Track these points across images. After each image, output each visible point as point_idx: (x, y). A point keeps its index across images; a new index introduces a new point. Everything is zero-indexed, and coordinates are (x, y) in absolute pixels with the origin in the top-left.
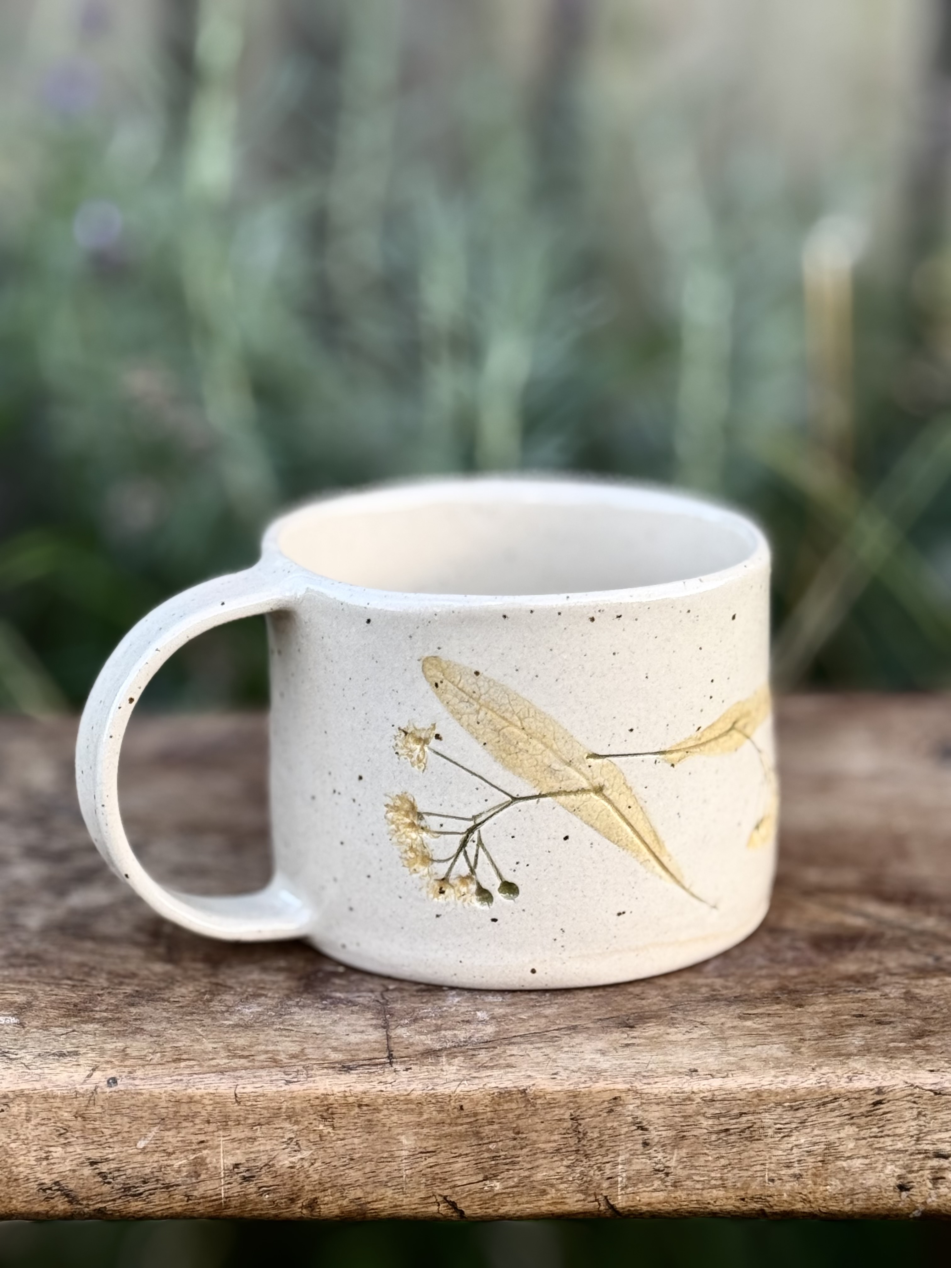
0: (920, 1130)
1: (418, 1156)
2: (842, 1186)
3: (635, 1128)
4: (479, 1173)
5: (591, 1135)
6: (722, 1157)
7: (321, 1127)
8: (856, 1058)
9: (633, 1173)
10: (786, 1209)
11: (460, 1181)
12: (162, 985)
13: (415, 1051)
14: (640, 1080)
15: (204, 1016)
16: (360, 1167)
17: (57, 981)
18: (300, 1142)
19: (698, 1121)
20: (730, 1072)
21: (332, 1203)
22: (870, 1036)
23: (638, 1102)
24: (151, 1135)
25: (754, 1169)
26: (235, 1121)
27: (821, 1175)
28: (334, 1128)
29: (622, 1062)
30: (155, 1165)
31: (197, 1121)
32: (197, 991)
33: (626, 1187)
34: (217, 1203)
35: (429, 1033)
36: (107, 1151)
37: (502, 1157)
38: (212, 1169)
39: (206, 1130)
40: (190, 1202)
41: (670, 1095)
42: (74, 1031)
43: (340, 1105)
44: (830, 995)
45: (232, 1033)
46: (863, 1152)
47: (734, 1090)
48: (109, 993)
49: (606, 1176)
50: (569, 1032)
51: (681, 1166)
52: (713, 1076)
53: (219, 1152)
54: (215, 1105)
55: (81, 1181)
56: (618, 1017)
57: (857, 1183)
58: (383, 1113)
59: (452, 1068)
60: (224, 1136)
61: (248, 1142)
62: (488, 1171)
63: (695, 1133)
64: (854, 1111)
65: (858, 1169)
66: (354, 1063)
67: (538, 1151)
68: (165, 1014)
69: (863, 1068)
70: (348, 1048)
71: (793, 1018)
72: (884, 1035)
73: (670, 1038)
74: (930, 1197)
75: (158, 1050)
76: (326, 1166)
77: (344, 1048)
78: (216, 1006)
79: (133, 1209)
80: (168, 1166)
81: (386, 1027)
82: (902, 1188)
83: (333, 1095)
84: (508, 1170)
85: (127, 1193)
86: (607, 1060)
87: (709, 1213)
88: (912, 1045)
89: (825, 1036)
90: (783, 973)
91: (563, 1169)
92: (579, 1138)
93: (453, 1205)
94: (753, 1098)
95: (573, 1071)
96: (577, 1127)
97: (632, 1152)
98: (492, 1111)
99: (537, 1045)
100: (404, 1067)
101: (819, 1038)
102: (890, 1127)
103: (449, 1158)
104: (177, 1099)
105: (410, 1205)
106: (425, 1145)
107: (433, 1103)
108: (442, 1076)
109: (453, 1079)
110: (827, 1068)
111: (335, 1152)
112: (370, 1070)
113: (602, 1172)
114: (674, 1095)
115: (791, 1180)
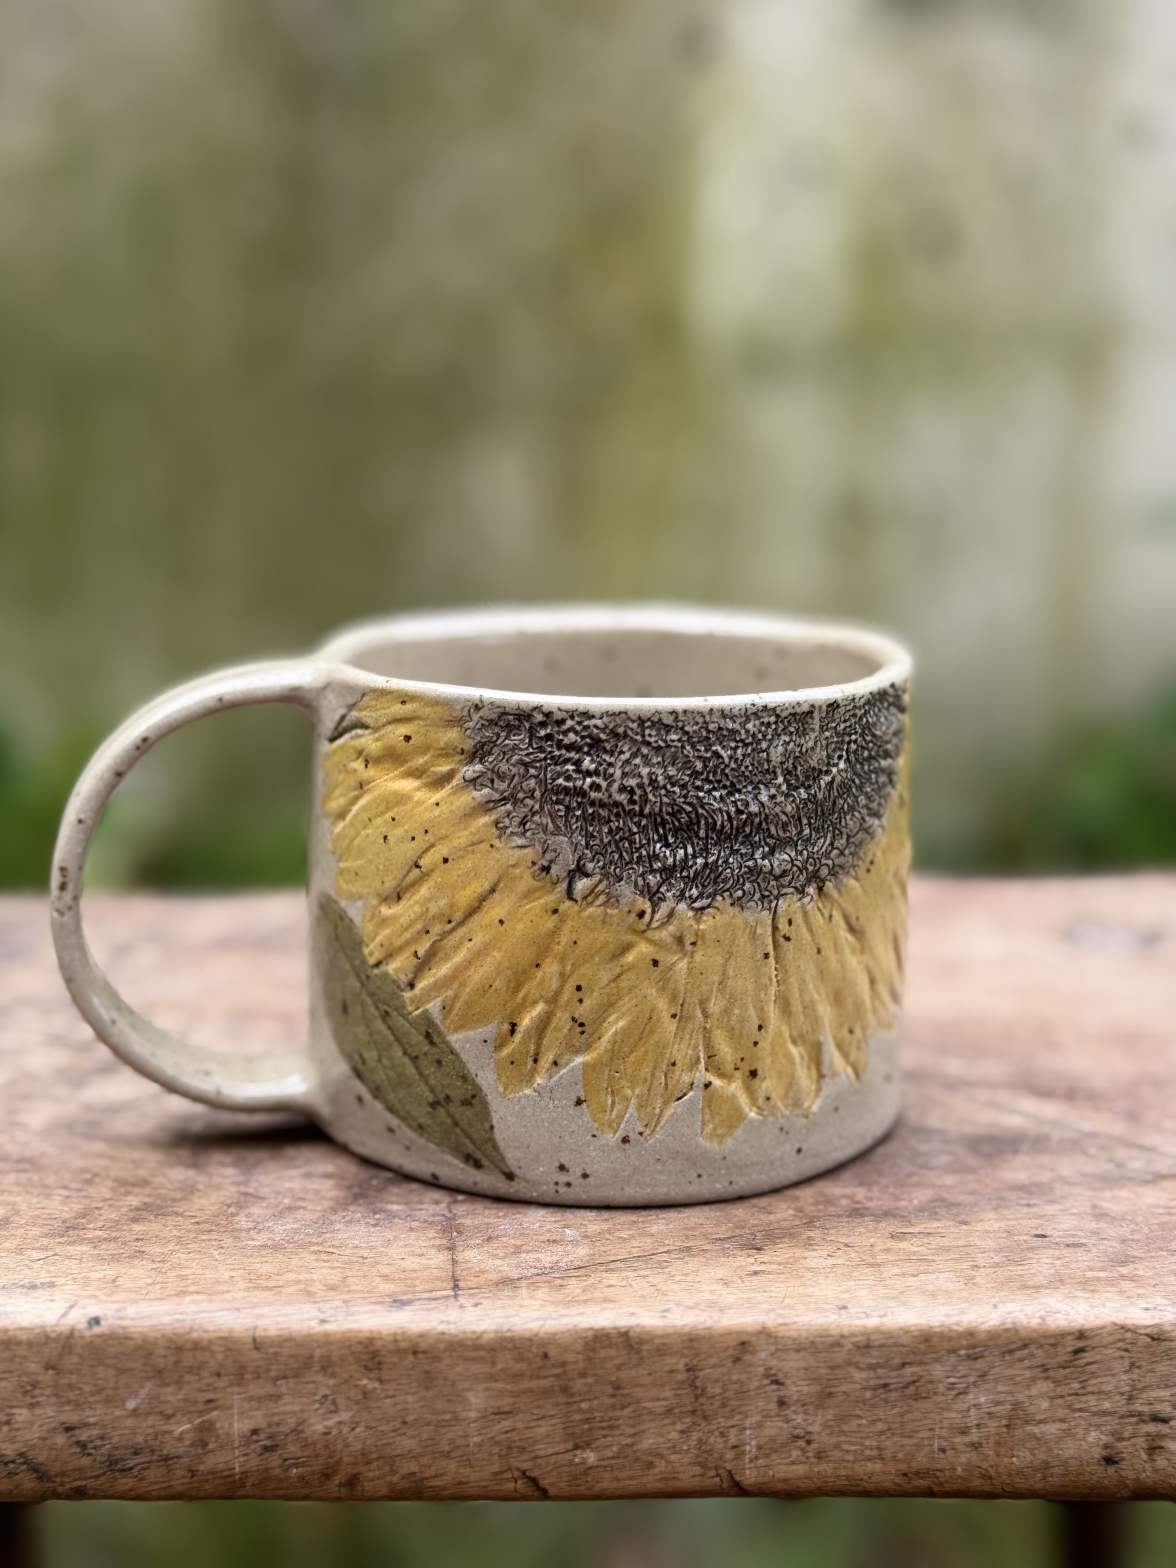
0: (1134, 1386)
1: (490, 1418)
2: (1032, 1458)
3: (767, 1381)
4: (566, 1441)
5: (712, 1390)
6: (880, 1420)
7: (364, 1382)
8: (1048, 1291)
9: (765, 1440)
10: (962, 1487)
11: (542, 1449)
12: (179, 1195)
13: (487, 1280)
15: (225, 1235)
16: (415, 1433)
17: (48, 1191)
18: (338, 1401)
19: (849, 1373)
20: (889, 1310)
21: (379, 1478)
22: (1058, 1262)
23: (772, 1348)
24: (144, 1392)
25: (920, 1435)
26: (253, 1373)
27: (1005, 1443)
28: (381, 1381)
29: (749, 1296)
30: (150, 1431)
31: (205, 1373)
32: (221, 1203)
33: (757, 1458)
34: (230, 1479)
35: (506, 1256)
36: (88, 1413)
37: (598, 1419)
38: (224, 1436)
39: (215, 1385)
40: (195, 1479)
41: (812, 1339)
42: (55, 1255)
43: (390, 1352)
44: (1000, 1210)
45: (258, 1256)
46: (1060, 1414)
47: (895, 1333)
48: (111, 1206)
49: (730, 1444)
50: (681, 1256)
51: (827, 1431)
52: (867, 1315)
53: (232, 1414)
54: (228, 1353)
55: (54, 1452)
56: (740, 1236)
57: (1051, 1454)
58: (444, 1363)
59: (534, 1303)
60: (239, 1394)
61: (271, 1400)
62: (580, 1437)
63: (845, 1389)
64: (1050, 1361)
65: (1052, 1436)
68: (175, 1233)
69: (1058, 1304)
70: (402, 1277)
71: (958, 1238)
72: (1077, 1261)
73: (809, 1263)
74: (1144, 1471)
75: (159, 1279)
76: (371, 1432)
77: (397, 1276)
78: (242, 1221)
79: (122, 1488)
80: (167, 1432)
81: (451, 1249)
82: (1109, 1460)
83: (380, 1338)
84: (605, 1436)
85: (112, 1467)
86: (732, 1293)
88: (1115, 1275)
89: (1003, 1262)
90: (938, 1182)
91: (674, 1435)
92: (696, 1395)
93: (534, 1481)
94: (919, 1343)
95: (689, 1308)
96: (694, 1381)
97: (764, 1414)
98: (584, 1360)
99: (642, 1273)
100: (472, 1301)
101: (996, 1265)
102: (1094, 1381)
103: (529, 1421)
104: (179, 1344)
105: (479, 1481)
106: (498, 1403)
107: (510, 1350)
108: (520, 1314)
109: (535, 1317)
110: (1012, 1305)
111: (383, 1414)
112: (430, 1307)
113: (725, 1439)
114: (818, 1339)
115: (967, 1449)
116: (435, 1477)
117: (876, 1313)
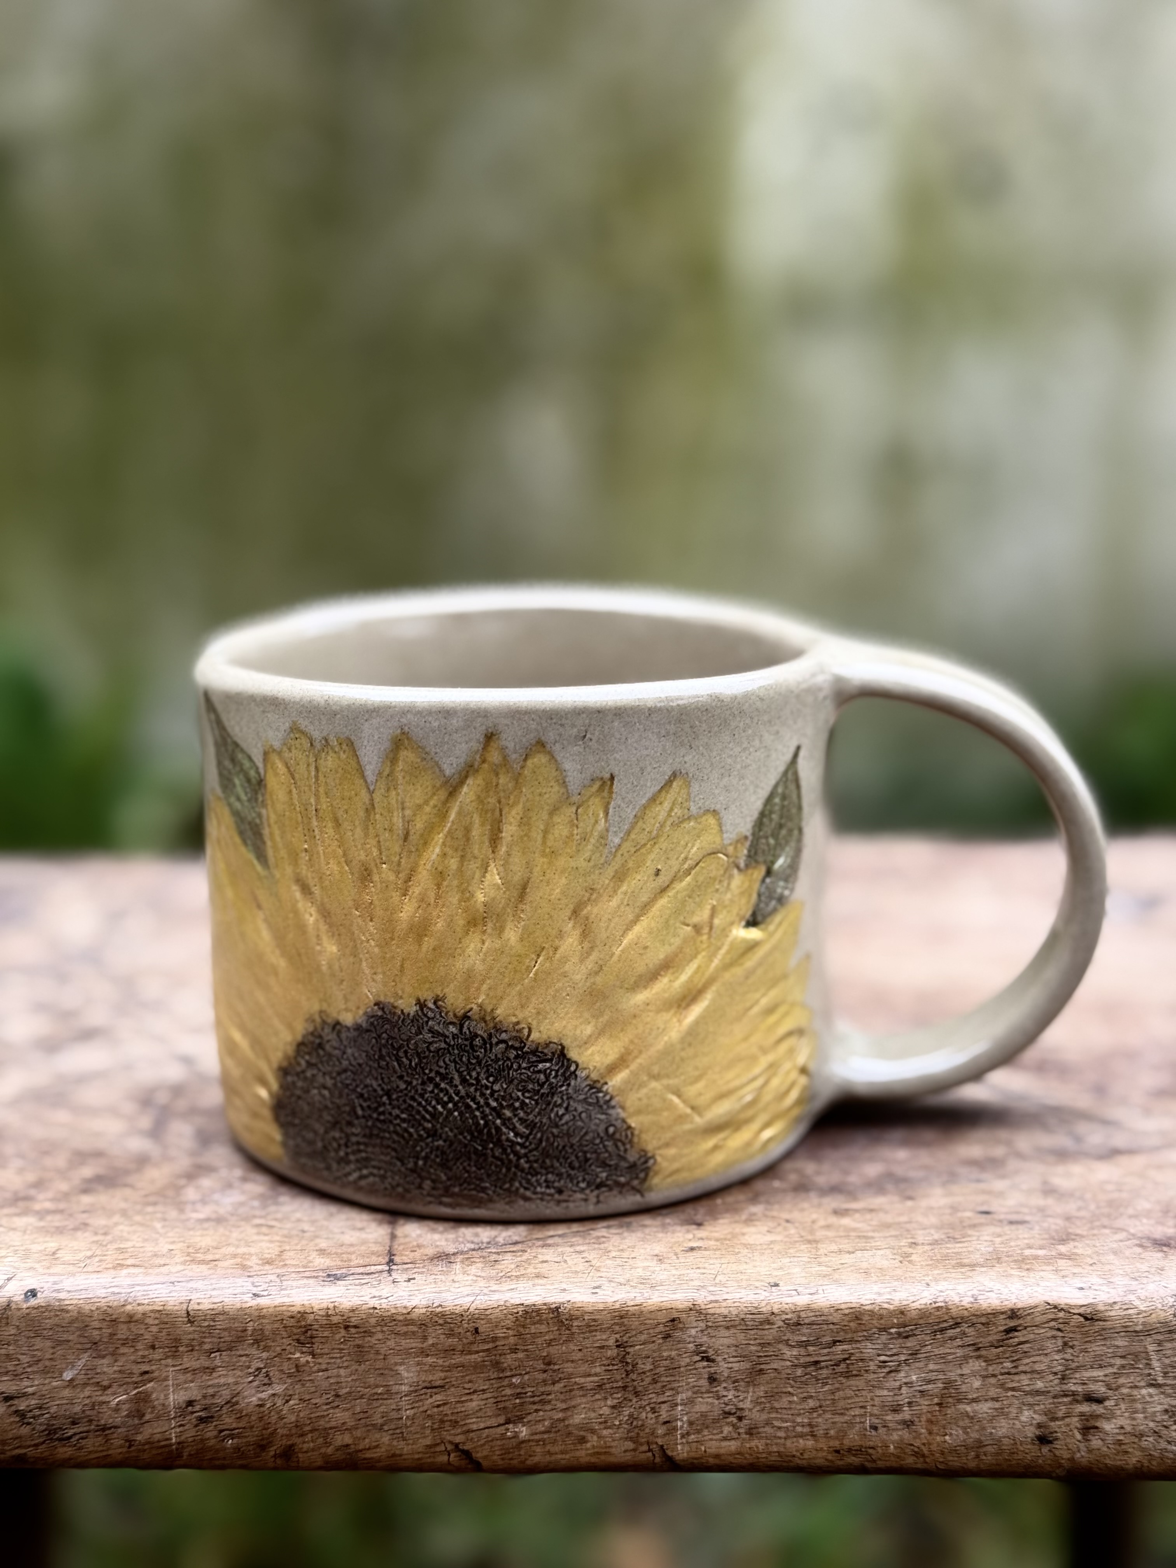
0: (1067, 1366)
1: (422, 1392)
2: (965, 1436)
3: (698, 1358)
4: (500, 1415)
5: (643, 1366)
6: (811, 1397)
7: (298, 1355)
8: (983, 1269)
9: (697, 1416)
10: (894, 1464)
11: (474, 1423)
13: (423, 1255)
14: (705, 1297)
15: (170, 1207)
16: (349, 1406)
18: (271, 1374)
19: (780, 1350)
20: (820, 1288)
21: (313, 1450)
22: (998, 1240)
23: (702, 1325)
24: (80, 1363)
25: (852, 1413)
26: (187, 1346)
27: (938, 1421)
28: (314, 1355)
29: (682, 1272)
30: (87, 1401)
31: (140, 1346)
33: (688, 1434)
34: (166, 1449)
35: (445, 1230)
36: (26, 1384)
37: (529, 1394)
38: (160, 1408)
39: (150, 1357)
40: (133, 1448)
41: (743, 1316)
43: (321, 1326)
44: (948, 1185)
45: (199, 1229)
46: (993, 1392)
47: (826, 1311)
49: (661, 1419)
51: (758, 1408)
52: (798, 1293)
53: (168, 1386)
54: (162, 1326)
57: (985, 1432)
58: (375, 1337)
59: (466, 1278)
60: (173, 1366)
61: (205, 1373)
62: (511, 1411)
63: (775, 1366)
64: (981, 1339)
65: (985, 1415)
67: (575, 1387)
68: (122, 1205)
69: (992, 1283)
70: (339, 1251)
71: (901, 1215)
72: (1018, 1239)
73: (747, 1239)
74: (1079, 1451)
75: (98, 1252)
76: (305, 1404)
77: (334, 1250)
78: (191, 1193)
79: (61, 1457)
80: (104, 1403)
81: (392, 1223)
82: (1043, 1440)
83: (312, 1313)
84: (537, 1411)
85: (50, 1437)
86: (665, 1270)
88: (1053, 1253)
89: (942, 1240)
91: (606, 1411)
92: (626, 1371)
93: (467, 1454)
94: (850, 1321)
95: (621, 1284)
96: (624, 1357)
97: (695, 1390)
98: (515, 1336)
99: (578, 1248)
100: (405, 1277)
101: (935, 1243)
102: (1027, 1361)
103: (461, 1396)
104: (114, 1317)
105: (413, 1453)
106: (430, 1378)
107: (441, 1325)
108: (452, 1289)
109: (466, 1293)
110: (944, 1283)
111: (316, 1387)
112: (363, 1281)
113: (656, 1414)
114: (748, 1316)
115: (899, 1427)
116: (369, 1449)
117: (808, 1291)
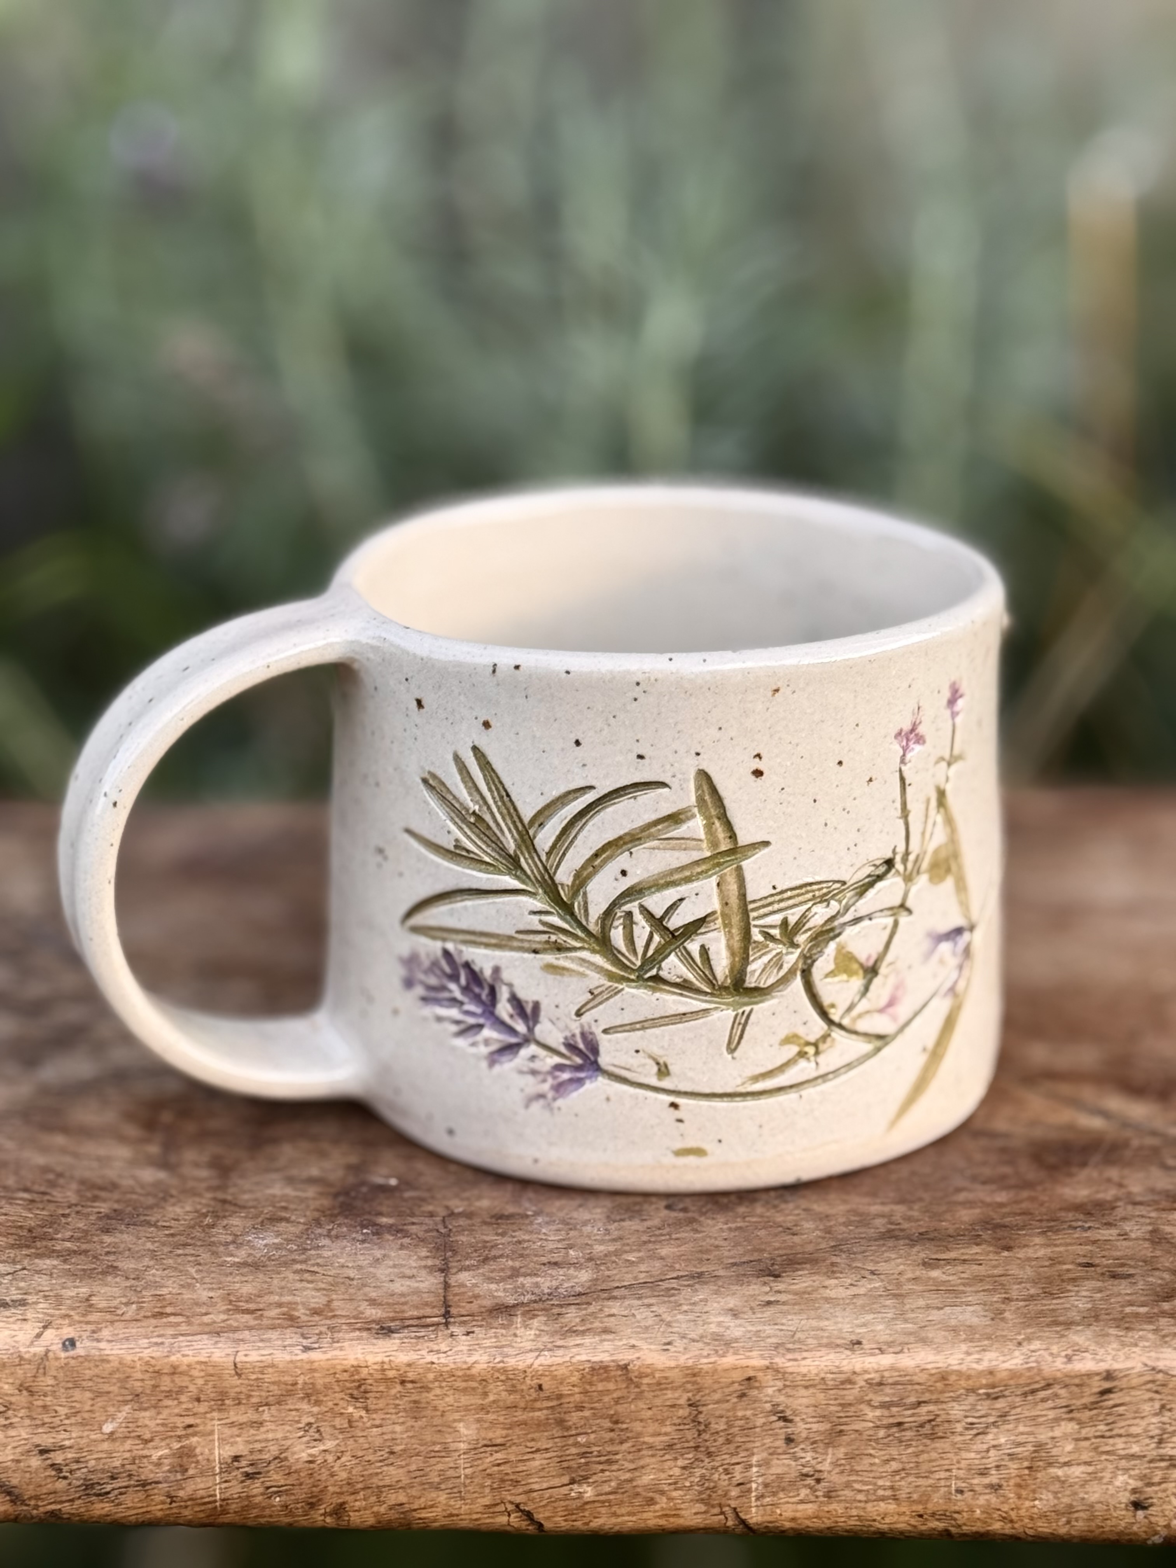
0: (1164, 1429)
1: (482, 1450)
2: (1056, 1501)
3: (775, 1418)
4: (563, 1475)
5: (716, 1426)
6: (894, 1459)
7: (351, 1409)
8: (1080, 1328)
9: (772, 1477)
10: (982, 1530)
11: (536, 1483)
13: (481, 1307)
14: (783, 1355)
15: (201, 1250)
16: (403, 1463)
17: (9, 1194)
18: (322, 1429)
19: (861, 1411)
20: (906, 1346)
21: (365, 1509)
22: (1099, 1295)
23: (780, 1384)
24: (121, 1416)
25: (937, 1476)
26: (234, 1399)
27: (1027, 1486)
28: (367, 1410)
29: (759, 1328)
30: (127, 1455)
31: (183, 1398)
32: (196, 1211)
33: (763, 1496)
34: (210, 1506)
35: (503, 1280)
36: (62, 1437)
37: (595, 1453)
38: (204, 1462)
39: (195, 1410)
40: (174, 1505)
41: (823, 1375)
42: (24, 1269)
43: (376, 1381)
44: (1049, 1234)
45: (237, 1275)
46: (1085, 1457)
47: (911, 1371)
48: (78, 1212)
49: (735, 1481)
50: (691, 1282)
51: (837, 1470)
52: (882, 1351)
53: (214, 1440)
54: (207, 1378)
55: (28, 1475)
56: (759, 1260)
57: (1076, 1497)
58: (433, 1393)
59: (528, 1333)
60: (219, 1420)
61: (252, 1427)
62: (576, 1471)
63: (856, 1427)
64: (1074, 1402)
65: (1077, 1480)
66: (397, 1323)
67: (644, 1447)
68: (149, 1245)
69: (1087, 1343)
70: (391, 1301)
71: (995, 1267)
72: (1120, 1294)
73: (828, 1293)
75: (134, 1299)
76: (357, 1461)
77: (385, 1301)
78: (220, 1235)
79: (98, 1513)
80: (145, 1457)
81: (444, 1270)
82: (1137, 1505)
83: (367, 1367)
84: (603, 1471)
85: (87, 1492)
86: (740, 1326)
87: (875, 1533)
88: (1156, 1311)
89: (1038, 1295)
90: (988, 1199)
92: (699, 1431)
93: (529, 1515)
94: (936, 1382)
95: (694, 1341)
96: (696, 1416)
97: (771, 1451)
98: (581, 1393)
99: (646, 1301)
100: (464, 1330)
101: (1030, 1298)
102: (1123, 1424)
103: (524, 1454)
104: (157, 1368)
105: (470, 1514)
106: (490, 1435)
107: (502, 1381)
108: (514, 1344)
109: (529, 1348)
110: (1038, 1342)
111: (369, 1443)
112: (417, 1334)
113: (730, 1476)
114: (828, 1375)
115: (987, 1491)
116: (424, 1508)
117: (892, 1350)
